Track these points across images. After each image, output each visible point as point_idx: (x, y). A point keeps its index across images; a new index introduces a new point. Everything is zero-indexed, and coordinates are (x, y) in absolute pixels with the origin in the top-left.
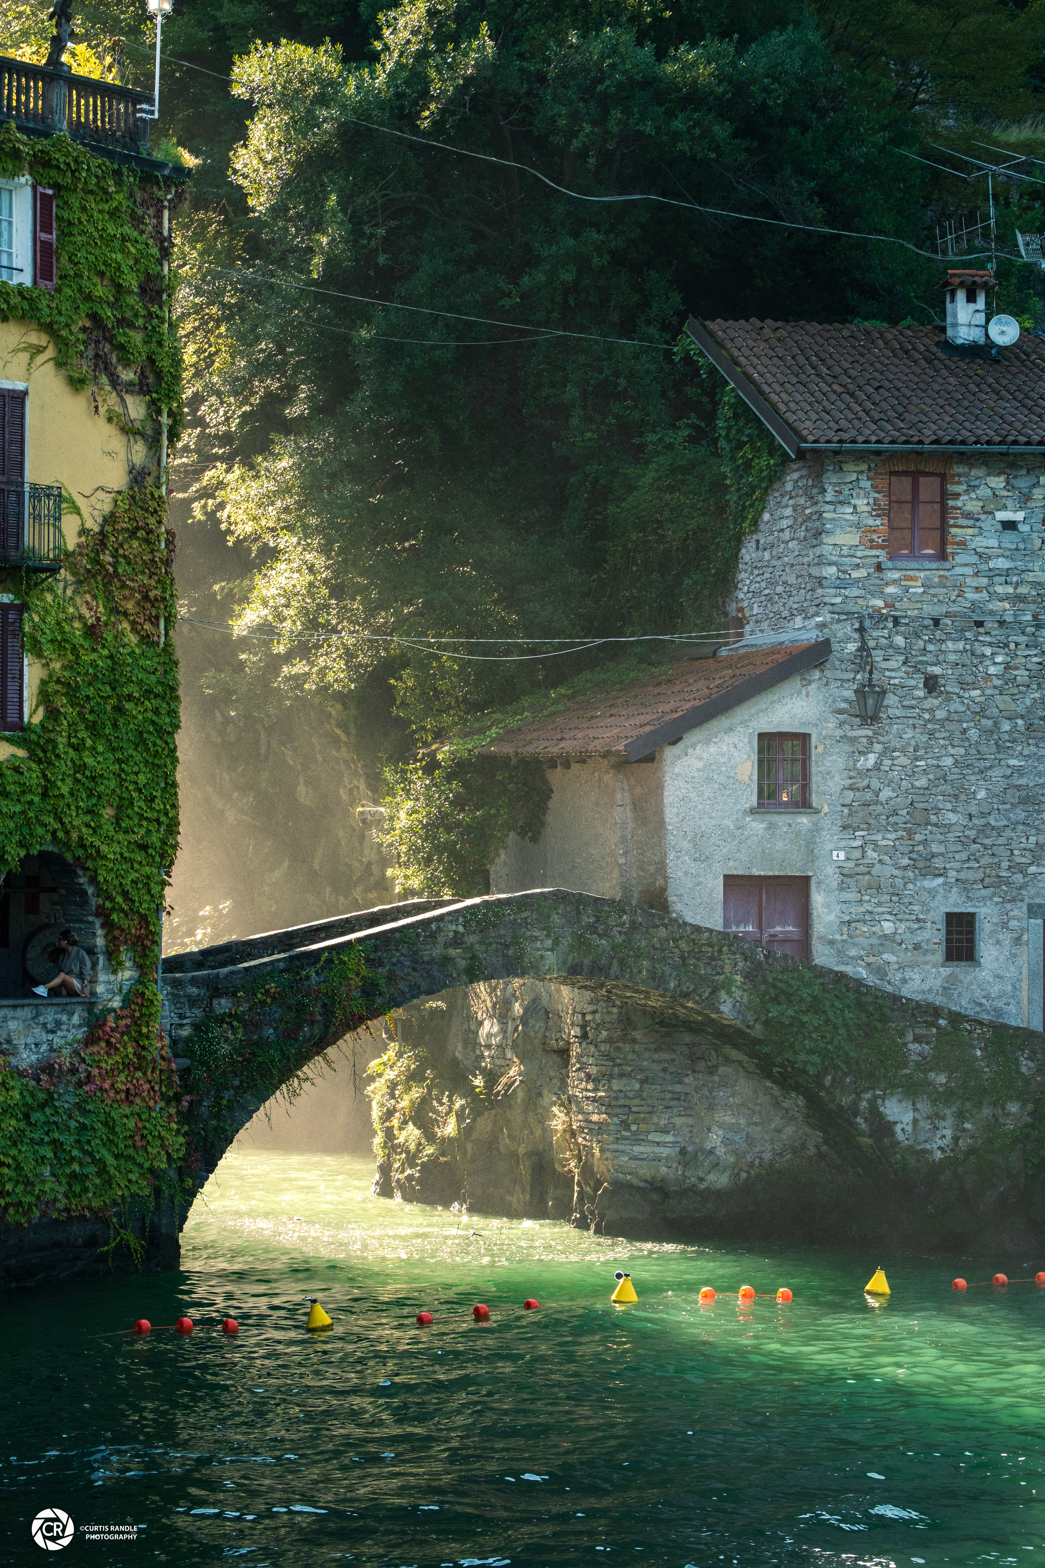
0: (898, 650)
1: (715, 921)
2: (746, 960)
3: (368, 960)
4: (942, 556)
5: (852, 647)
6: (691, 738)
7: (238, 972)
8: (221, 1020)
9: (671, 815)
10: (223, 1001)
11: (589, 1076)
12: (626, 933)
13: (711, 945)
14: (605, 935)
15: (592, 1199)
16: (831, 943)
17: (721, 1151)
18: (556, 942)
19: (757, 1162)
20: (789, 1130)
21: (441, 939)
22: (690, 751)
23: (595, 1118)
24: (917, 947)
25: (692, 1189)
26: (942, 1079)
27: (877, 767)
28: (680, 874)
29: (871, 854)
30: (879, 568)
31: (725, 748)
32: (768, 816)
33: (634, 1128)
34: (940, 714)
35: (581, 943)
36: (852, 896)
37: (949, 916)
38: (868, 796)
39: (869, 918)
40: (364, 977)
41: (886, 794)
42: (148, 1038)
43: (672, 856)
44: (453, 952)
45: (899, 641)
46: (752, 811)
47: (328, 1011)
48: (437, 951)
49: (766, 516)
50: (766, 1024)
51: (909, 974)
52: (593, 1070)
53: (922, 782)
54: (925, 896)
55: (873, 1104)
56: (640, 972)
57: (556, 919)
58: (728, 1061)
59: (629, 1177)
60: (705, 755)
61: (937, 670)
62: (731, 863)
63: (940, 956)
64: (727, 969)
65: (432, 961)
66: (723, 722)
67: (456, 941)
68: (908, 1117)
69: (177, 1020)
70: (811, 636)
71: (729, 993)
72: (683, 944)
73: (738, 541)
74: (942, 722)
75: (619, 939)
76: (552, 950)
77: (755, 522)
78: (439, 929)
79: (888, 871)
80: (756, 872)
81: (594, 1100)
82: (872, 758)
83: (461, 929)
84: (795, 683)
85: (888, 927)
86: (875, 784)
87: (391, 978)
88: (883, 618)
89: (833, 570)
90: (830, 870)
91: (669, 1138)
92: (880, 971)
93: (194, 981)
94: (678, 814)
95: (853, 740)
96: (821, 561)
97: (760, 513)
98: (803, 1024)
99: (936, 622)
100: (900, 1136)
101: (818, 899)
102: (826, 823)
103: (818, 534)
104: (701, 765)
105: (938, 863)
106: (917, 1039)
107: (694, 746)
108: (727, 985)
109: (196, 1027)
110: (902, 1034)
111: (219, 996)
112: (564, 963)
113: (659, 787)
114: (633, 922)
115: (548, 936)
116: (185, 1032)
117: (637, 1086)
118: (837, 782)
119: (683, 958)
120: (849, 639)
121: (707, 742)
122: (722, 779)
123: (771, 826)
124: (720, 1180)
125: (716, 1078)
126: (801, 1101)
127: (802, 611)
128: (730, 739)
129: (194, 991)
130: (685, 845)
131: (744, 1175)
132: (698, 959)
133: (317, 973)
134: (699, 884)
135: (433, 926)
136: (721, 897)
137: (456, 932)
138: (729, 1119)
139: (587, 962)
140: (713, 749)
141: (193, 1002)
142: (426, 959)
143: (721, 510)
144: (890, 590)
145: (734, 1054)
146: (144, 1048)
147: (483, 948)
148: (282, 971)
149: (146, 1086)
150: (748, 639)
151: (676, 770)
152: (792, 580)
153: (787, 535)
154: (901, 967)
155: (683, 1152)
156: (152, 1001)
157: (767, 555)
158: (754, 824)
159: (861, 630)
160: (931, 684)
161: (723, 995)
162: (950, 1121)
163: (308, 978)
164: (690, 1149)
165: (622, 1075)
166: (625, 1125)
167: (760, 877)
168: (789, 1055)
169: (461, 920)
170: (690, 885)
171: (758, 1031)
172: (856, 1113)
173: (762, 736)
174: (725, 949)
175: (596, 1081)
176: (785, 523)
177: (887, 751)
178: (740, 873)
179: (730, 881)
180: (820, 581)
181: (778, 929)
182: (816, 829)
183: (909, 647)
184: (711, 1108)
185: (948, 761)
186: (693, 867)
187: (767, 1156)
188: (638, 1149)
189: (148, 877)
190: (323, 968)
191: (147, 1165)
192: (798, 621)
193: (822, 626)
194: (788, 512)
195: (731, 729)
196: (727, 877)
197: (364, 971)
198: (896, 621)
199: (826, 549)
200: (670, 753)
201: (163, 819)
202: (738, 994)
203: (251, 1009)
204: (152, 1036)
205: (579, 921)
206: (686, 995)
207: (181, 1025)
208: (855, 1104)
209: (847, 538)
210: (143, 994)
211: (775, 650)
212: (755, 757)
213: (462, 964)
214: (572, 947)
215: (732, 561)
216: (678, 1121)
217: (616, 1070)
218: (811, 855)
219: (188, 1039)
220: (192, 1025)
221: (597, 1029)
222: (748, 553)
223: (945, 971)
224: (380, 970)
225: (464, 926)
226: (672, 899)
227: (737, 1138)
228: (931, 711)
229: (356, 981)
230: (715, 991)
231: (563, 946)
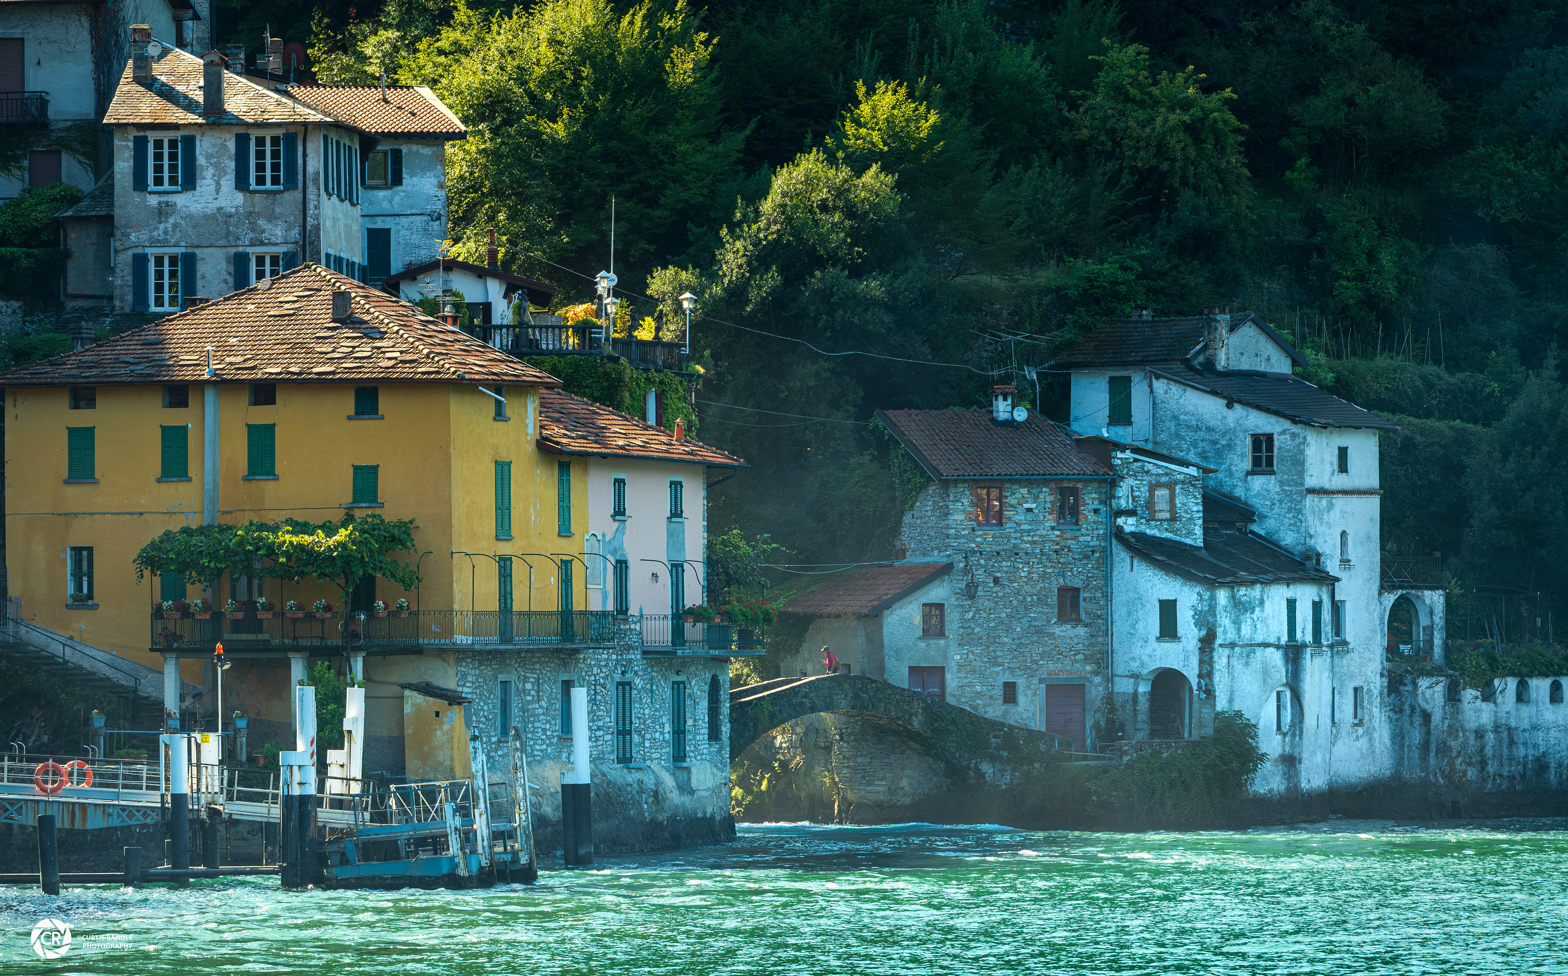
0: (981, 565)
1: (906, 686)
2: (924, 703)
3: (771, 704)
4: (1000, 524)
5: (962, 565)
6: (894, 606)
9: (886, 641)
11: (844, 757)
12: (874, 691)
14: (866, 692)
15: (847, 812)
16: (954, 696)
17: (907, 789)
18: (846, 696)
19: (922, 792)
20: (935, 779)
21: (800, 695)
22: (894, 612)
23: (848, 775)
24: (991, 697)
25: (894, 805)
26: (1006, 754)
27: (973, 617)
28: (890, 666)
29: (971, 656)
30: (973, 530)
31: (908, 610)
32: (927, 640)
33: (867, 778)
34: (1000, 594)
35: (856, 696)
36: (962, 675)
37: (1005, 683)
38: (970, 631)
39: (970, 685)
40: (770, 712)
41: (977, 630)
43: (887, 657)
44: (804, 700)
45: (982, 562)
46: (920, 638)
47: (755, 726)
48: (797, 700)
49: (918, 504)
50: (932, 730)
51: (988, 709)
52: (848, 754)
53: (992, 624)
54: (994, 675)
55: (976, 765)
56: (880, 708)
57: (846, 686)
58: (910, 748)
59: (866, 801)
60: (900, 614)
61: (999, 575)
62: (912, 661)
63: (1001, 701)
64: (916, 707)
65: (796, 704)
66: (908, 599)
67: (806, 696)
68: (991, 771)
70: (945, 560)
71: (917, 717)
72: (898, 697)
73: (902, 512)
74: (1001, 598)
75: (872, 694)
76: (844, 699)
77: (912, 507)
78: (798, 691)
79: (979, 664)
80: (922, 665)
81: (847, 767)
82: (971, 614)
83: (807, 690)
84: (938, 582)
85: (978, 688)
86: (972, 625)
87: (780, 711)
88: (975, 552)
89: (953, 531)
90: (953, 664)
91: (884, 783)
92: (975, 708)
94: (889, 640)
95: (963, 606)
96: (948, 527)
97: (914, 503)
98: (948, 730)
99: (998, 553)
100: (988, 779)
101: (948, 676)
102: (952, 643)
103: (946, 515)
104: (898, 618)
105: (1000, 660)
106: (995, 737)
107: (895, 610)
108: (916, 714)
110: (988, 734)
112: (849, 704)
113: (881, 627)
114: (877, 687)
115: (843, 693)
117: (869, 760)
118: (956, 625)
119: (898, 702)
120: (960, 562)
121: (901, 608)
122: (908, 624)
123: (928, 645)
124: (907, 801)
125: (905, 756)
126: (943, 765)
127: (937, 548)
128: (910, 607)
130: (892, 653)
132: (904, 702)
134: (899, 670)
135: (796, 690)
136: (908, 676)
137: (805, 692)
138: (910, 774)
139: (858, 704)
140: (903, 611)
143: (894, 499)
144: (978, 539)
145: (913, 745)
147: (816, 699)
148: (737, 709)
150: (908, 559)
151: (888, 620)
152: (932, 534)
153: (930, 513)
154: (984, 706)
155: (889, 789)
157: (918, 521)
158: (921, 644)
159: (966, 557)
160: (996, 581)
161: (914, 718)
162: (1009, 772)
163: (747, 712)
164: (893, 788)
165: (861, 756)
166: (863, 777)
167: (924, 667)
168: (943, 744)
169: (807, 686)
170: (895, 671)
171: (929, 734)
172: (969, 769)
173: (924, 605)
174: (915, 698)
175: (849, 759)
176: (928, 508)
177: (977, 611)
178: (915, 665)
179: (912, 669)
180: (948, 536)
181: (931, 690)
182: (948, 646)
183: (987, 565)
184: (902, 769)
185: (1004, 615)
186: (896, 663)
187: (926, 790)
188: (869, 788)
190: (751, 708)
192: (936, 552)
193: (949, 556)
194: (930, 503)
195: (911, 602)
196: (910, 667)
198: (981, 553)
199: (950, 522)
200: (886, 613)
202: (920, 717)
205: (856, 686)
206: (899, 718)
208: (969, 765)
209: (960, 517)
211: (926, 566)
212: (921, 614)
213: (809, 705)
214: (852, 698)
215: (899, 523)
216: (888, 775)
217: (859, 753)
218: (945, 658)
221: (849, 735)
222: (907, 519)
223: (1003, 708)
224: (777, 707)
225: (809, 689)
226: (887, 677)
227: (914, 783)
228: (996, 593)
229: (766, 713)
230: (911, 716)
231: (849, 698)
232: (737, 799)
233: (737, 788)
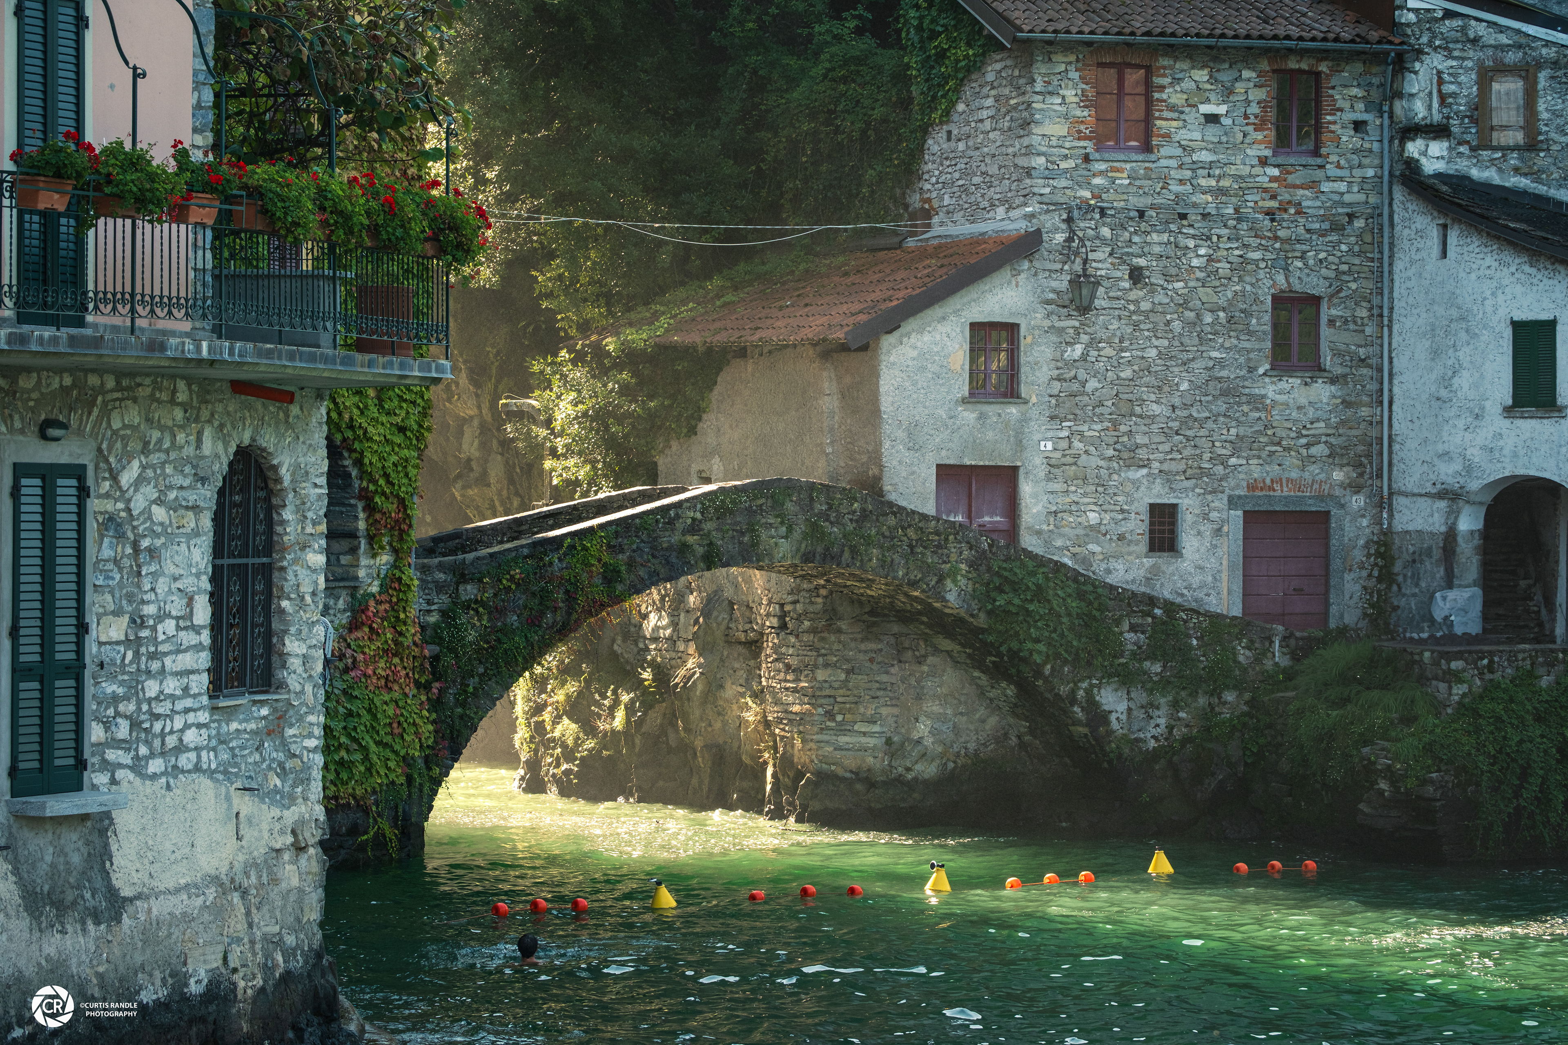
0: (1104, 241)
1: (930, 508)
2: (971, 549)
3: (609, 546)
4: (1147, 148)
5: (1060, 238)
6: (911, 325)
7: (484, 558)
8: (467, 606)
9: (886, 404)
10: (469, 587)
11: (788, 667)
12: (857, 521)
13: (937, 533)
14: (837, 523)
15: (793, 790)
16: (1039, 533)
17: (928, 741)
18: (790, 529)
19: (963, 752)
20: (993, 721)
21: (679, 525)
22: (905, 340)
23: (796, 708)
24: (1121, 538)
25: (899, 780)
26: (1157, 668)
27: (1084, 357)
28: (895, 463)
29: (1077, 444)
30: (1087, 159)
31: (938, 337)
32: (979, 406)
33: (839, 718)
34: (1145, 306)
35: (815, 531)
36: (1058, 486)
37: (1153, 507)
38: (1075, 386)
39: (1075, 508)
40: (605, 565)
41: (1092, 384)
42: (405, 623)
43: (887, 444)
44: (690, 539)
45: (1106, 232)
46: (964, 401)
47: (570, 598)
48: (676, 538)
49: (961, 107)
50: (990, 613)
51: (1113, 564)
52: (793, 661)
53: (1127, 373)
54: (1129, 487)
55: (1089, 692)
56: (870, 560)
57: (789, 506)
58: (937, 651)
59: (833, 768)
60: (919, 344)
61: (1142, 262)
62: (944, 453)
63: (1143, 547)
64: (954, 557)
65: (670, 548)
66: (937, 311)
67: (694, 528)
68: (1122, 707)
69: (425, 606)
70: (1022, 226)
71: (955, 581)
72: (911, 533)
73: (925, 130)
74: (1146, 314)
75: (850, 527)
76: (786, 537)
77: (947, 113)
78: (678, 516)
79: (1095, 461)
80: (967, 462)
81: (795, 690)
82: (1079, 349)
83: (698, 515)
84: (1006, 273)
85: (1093, 517)
86: (1082, 374)
87: (631, 564)
88: (1090, 209)
89: (1042, 160)
90: (1038, 460)
91: (876, 728)
92: (1085, 561)
93: (441, 567)
94: (893, 403)
95: (1061, 331)
96: (1029, 151)
97: (953, 104)
98: (1028, 613)
99: (1141, 214)
100: (1115, 725)
101: (1026, 489)
102: (1034, 413)
103: (1026, 124)
104: (915, 353)
105: (1142, 453)
106: (1133, 628)
107: (908, 335)
108: (953, 574)
109: (443, 613)
110: (1118, 622)
111: (466, 582)
112: (798, 550)
113: (874, 374)
114: (863, 510)
115: (782, 523)
116: (433, 619)
117: (843, 676)
118: (1045, 373)
119: (911, 546)
120: (1057, 230)
121: (921, 331)
122: (935, 368)
123: (982, 417)
124: (928, 770)
125: (925, 668)
126: (1011, 691)
127: (1003, 202)
128: (944, 328)
129: (441, 576)
130: (901, 434)
131: (951, 765)
132: (925, 548)
133: (560, 560)
134: (913, 473)
135: (672, 513)
136: (934, 486)
137: (694, 519)
138: (937, 709)
139: (820, 549)
140: (927, 338)
141: (440, 588)
142: (665, 545)
143: (907, 100)
144: (1097, 181)
145: (946, 644)
146: (401, 634)
147: (719, 535)
148: (526, 557)
149: (403, 673)
150: (937, 230)
151: (892, 359)
152: (993, 170)
153: (987, 125)
154: (1106, 558)
155: (889, 742)
156: (409, 586)
157: (961, 146)
158: (966, 414)
159: (1069, 220)
160: (1136, 275)
161: (949, 584)
162: (1164, 710)
163: (551, 564)
164: (896, 739)
165: (826, 665)
166: (830, 715)
167: (971, 466)
168: (1015, 645)
169: (699, 506)
170: (904, 474)
171: (982, 620)
172: (1073, 701)
173: (974, 326)
174: (951, 537)
175: (797, 671)
176: (984, 114)
177: (1093, 343)
178: (951, 462)
179: (942, 469)
180: (1029, 172)
181: (987, 519)
182: (1024, 420)
183: (1115, 239)
184: (919, 698)
185: (1152, 353)
186: (908, 456)
187: (972, 746)
188: (843, 740)
189: (406, 460)
190: (565, 554)
191: (403, 753)
192: (1001, 211)
193: (1032, 216)
194: (990, 102)
195: (944, 318)
196: (939, 467)
197: (606, 558)
198: (1103, 212)
199: (1035, 140)
200: (887, 341)
201: (419, 401)
202: (962, 582)
203: (495, 595)
204: (409, 621)
205: (812, 509)
206: (913, 584)
207: (429, 611)
208: (1073, 692)
209: (1058, 129)
210: (400, 579)
211: (977, 241)
212: (967, 347)
213: (700, 550)
214: (805, 536)
215: (917, 153)
216: (884, 711)
217: (821, 659)
218: (1020, 445)
219: (436, 626)
220: (440, 611)
221: (799, 619)
222: (936, 143)
223: (1148, 562)
224: (620, 556)
225: (702, 513)
226: (887, 488)
227: (944, 729)
228: (1136, 302)
229: (597, 568)
230: (941, 579)
231: (797, 534)
232: (564, 746)
233: (566, 721)
